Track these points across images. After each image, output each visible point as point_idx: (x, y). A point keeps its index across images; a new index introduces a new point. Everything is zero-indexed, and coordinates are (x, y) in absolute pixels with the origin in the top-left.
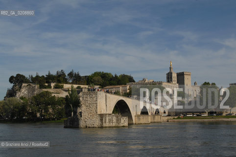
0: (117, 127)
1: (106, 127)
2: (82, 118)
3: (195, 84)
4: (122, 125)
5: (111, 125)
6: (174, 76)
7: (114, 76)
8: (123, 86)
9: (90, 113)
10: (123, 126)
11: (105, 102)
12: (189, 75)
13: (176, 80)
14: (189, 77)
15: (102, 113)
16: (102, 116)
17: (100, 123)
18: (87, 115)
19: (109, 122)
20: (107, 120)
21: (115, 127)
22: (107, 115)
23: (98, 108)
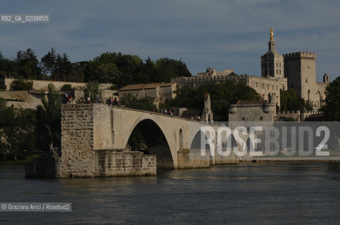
0: (134, 176)
1: (111, 176)
2: (62, 159)
4: (144, 172)
5: (122, 171)
6: (279, 61)
7: (145, 62)
8: (163, 84)
9: (79, 148)
10: (147, 175)
11: (109, 125)
13: (282, 70)
14: (312, 64)
15: (104, 147)
16: (102, 154)
17: (99, 168)
18: (72, 151)
19: (118, 166)
20: (114, 163)
21: (129, 176)
22: (114, 153)
23: (94, 138)
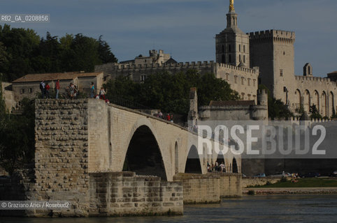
0: (150, 215)
1: (115, 215)
2: (37, 186)
3: (306, 69)
4: (165, 209)
5: (131, 208)
6: (242, 42)
9: (64, 169)
10: (170, 214)
11: (107, 134)
12: (290, 40)
13: (247, 56)
15: (104, 167)
16: (102, 179)
17: (96, 201)
18: (52, 175)
19: (126, 198)
20: (120, 194)
21: (143, 215)
22: (120, 178)
23: (89, 154)
